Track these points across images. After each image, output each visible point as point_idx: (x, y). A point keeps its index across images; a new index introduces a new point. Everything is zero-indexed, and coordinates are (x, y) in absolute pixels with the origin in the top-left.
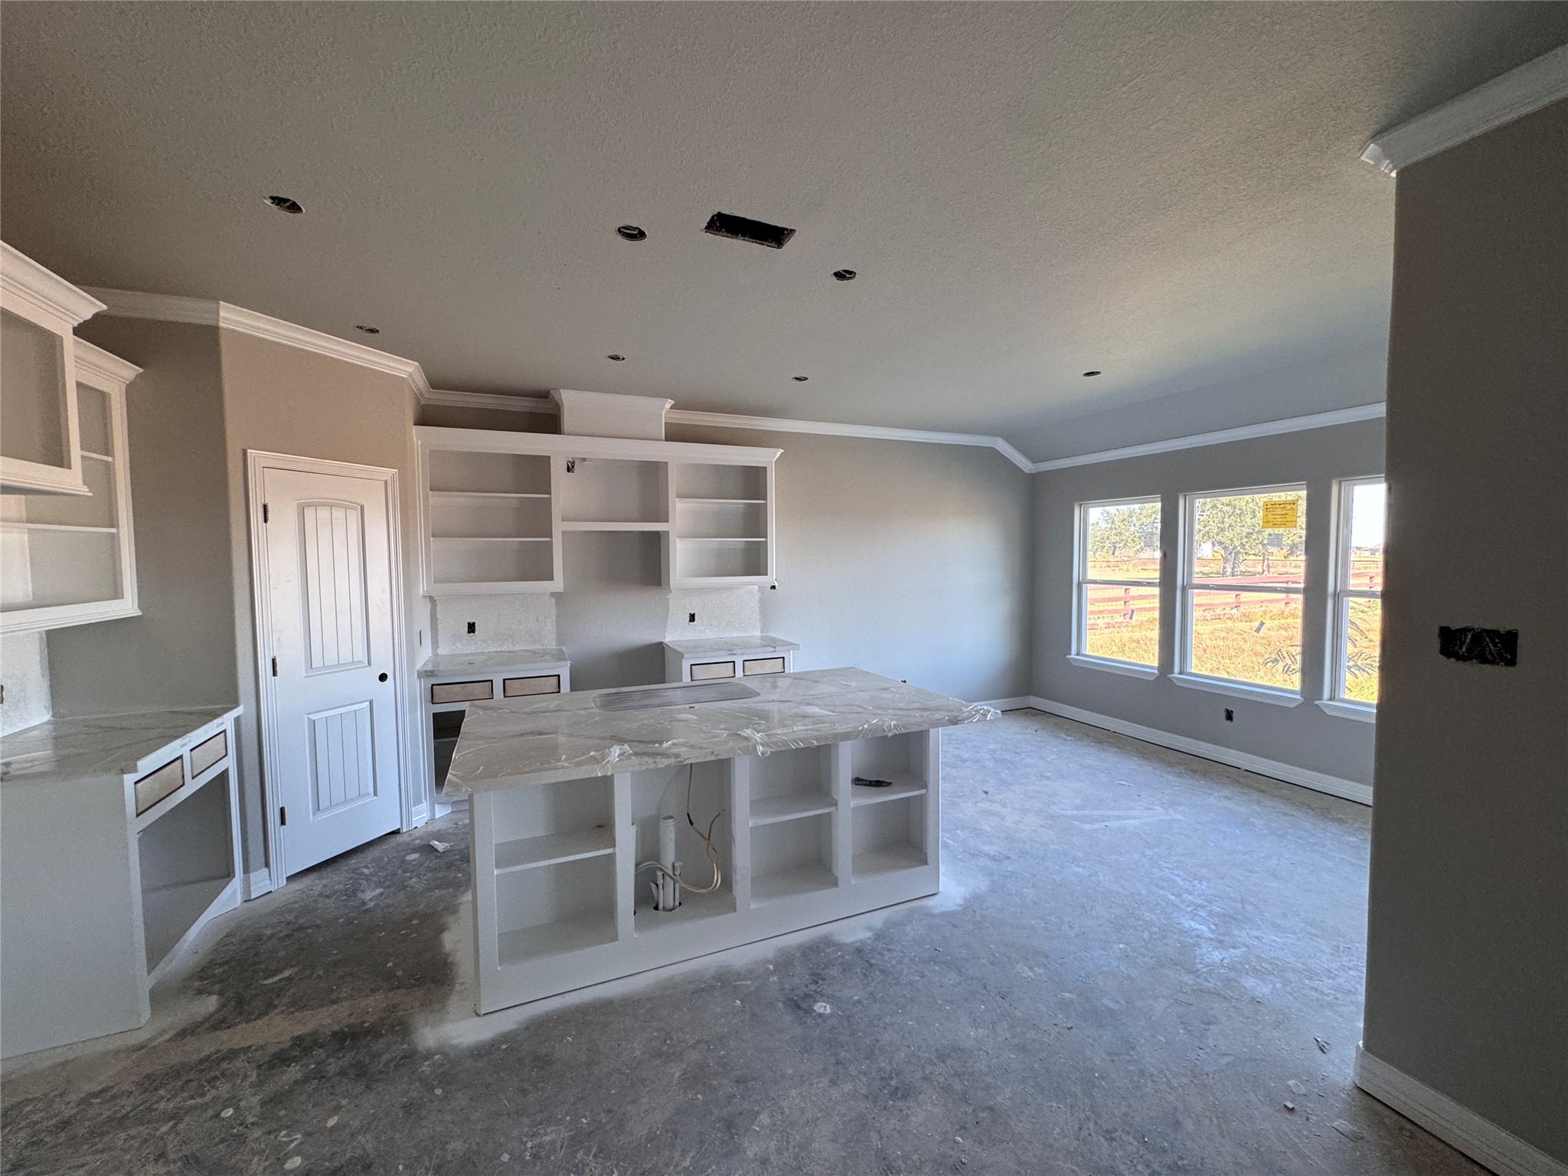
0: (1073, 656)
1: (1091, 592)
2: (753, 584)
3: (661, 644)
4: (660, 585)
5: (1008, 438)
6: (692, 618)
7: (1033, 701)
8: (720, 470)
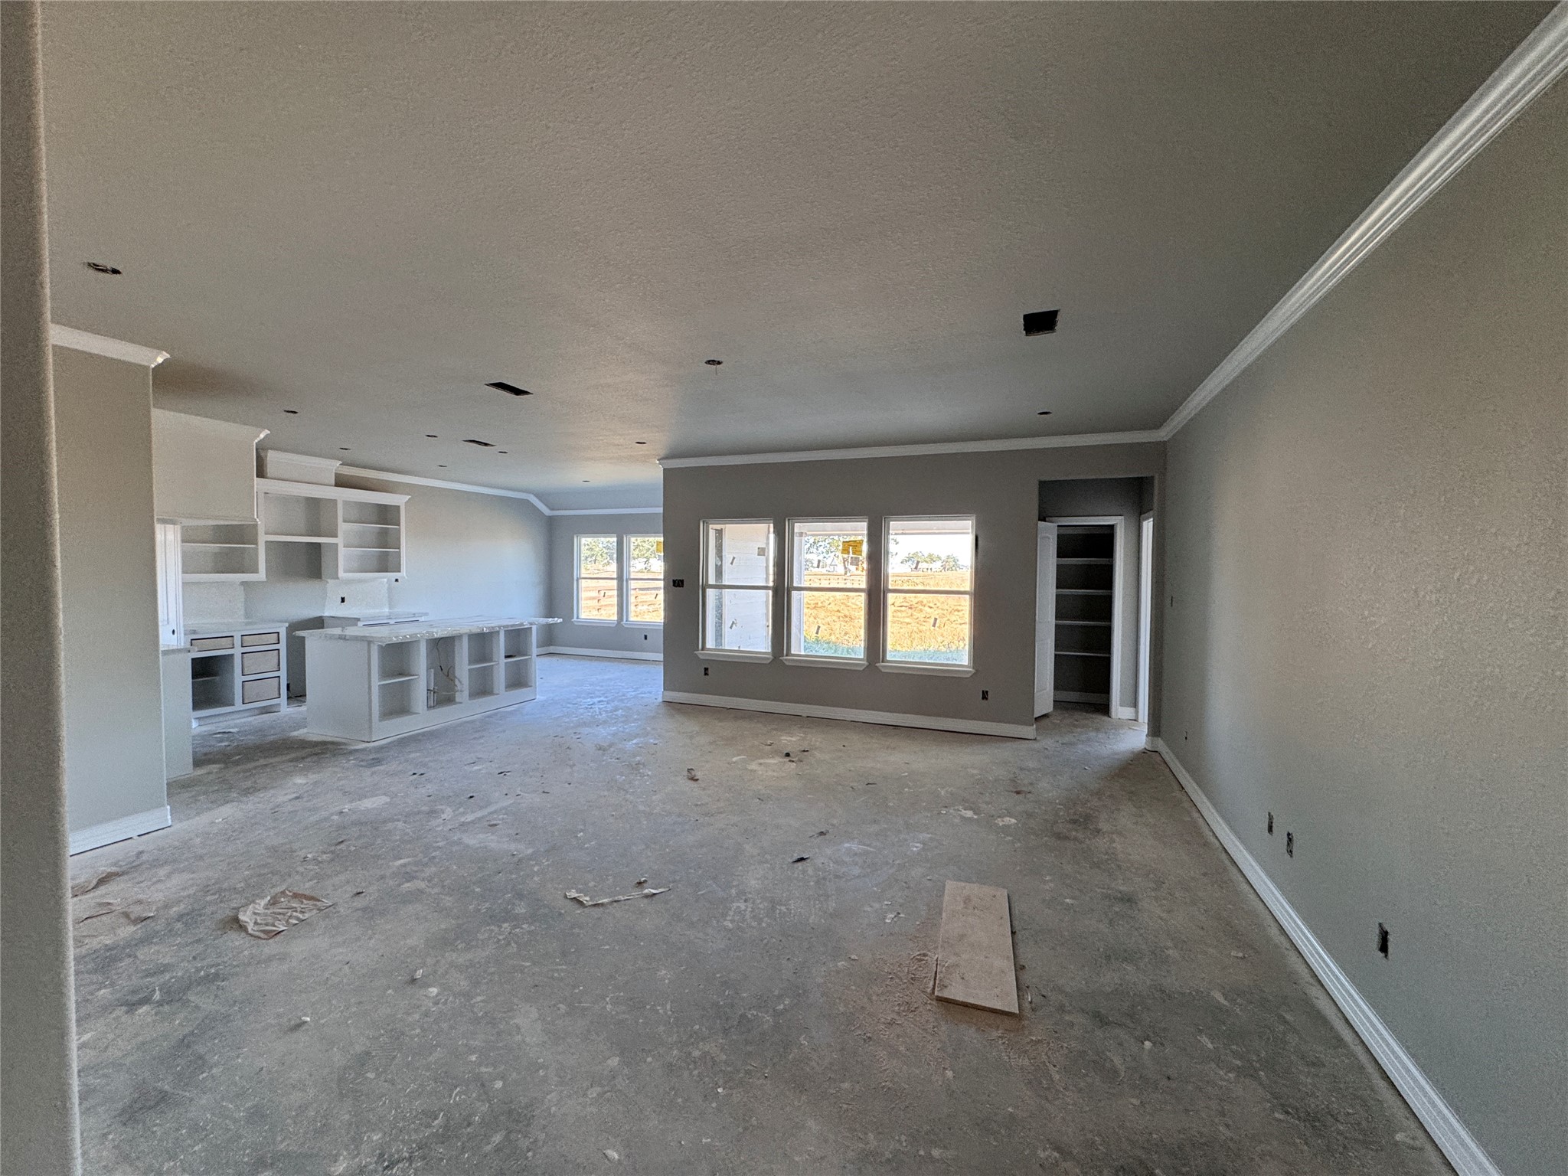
0: (575, 619)
1: (583, 583)
2: (384, 578)
3: (321, 617)
4: (320, 578)
5: (537, 495)
6: (343, 600)
7: (552, 649)
8: (362, 506)
